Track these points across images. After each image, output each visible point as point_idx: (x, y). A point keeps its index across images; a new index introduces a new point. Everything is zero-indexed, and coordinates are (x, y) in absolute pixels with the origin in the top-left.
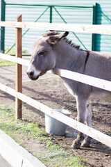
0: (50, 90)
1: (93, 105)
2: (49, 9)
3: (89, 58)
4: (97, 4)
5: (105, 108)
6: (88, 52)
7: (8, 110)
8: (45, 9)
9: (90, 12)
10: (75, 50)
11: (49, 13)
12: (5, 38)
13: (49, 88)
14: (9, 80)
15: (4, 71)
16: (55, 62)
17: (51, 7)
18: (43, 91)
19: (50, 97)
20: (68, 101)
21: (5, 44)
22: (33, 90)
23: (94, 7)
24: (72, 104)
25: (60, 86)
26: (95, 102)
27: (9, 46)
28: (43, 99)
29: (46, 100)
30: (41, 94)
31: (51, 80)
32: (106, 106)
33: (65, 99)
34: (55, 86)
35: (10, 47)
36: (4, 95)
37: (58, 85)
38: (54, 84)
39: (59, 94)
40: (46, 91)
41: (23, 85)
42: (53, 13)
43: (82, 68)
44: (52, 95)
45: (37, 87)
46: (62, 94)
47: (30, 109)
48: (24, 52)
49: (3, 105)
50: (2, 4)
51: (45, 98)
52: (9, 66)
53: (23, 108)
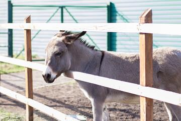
0: (63, 96)
1: (110, 110)
2: (60, 10)
3: (105, 58)
4: (111, 3)
5: (122, 113)
6: (103, 53)
7: (19, 118)
8: (56, 10)
9: (105, 12)
10: (90, 50)
11: (60, 14)
12: (14, 42)
13: (62, 94)
14: (19, 87)
15: (13, 78)
16: (70, 64)
17: (62, 8)
18: (56, 98)
19: (63, 104)
20: (83, 107)
21: (14, 49)
22: (45, 97)
23: (108, 7)
24: (87, 110)
25: (74, 92)
26: (112, 107)
27: (17, 51)
28: (56, 106)
29: (59, 106)
30: (54, 100)
31: (64, 85)
32: (124, 111)
33: (79, 105)
34: (69, 92)
35: (19, 52)
36: (13, 103)
37: (72, 90)
38: (68, 90)
39: (73, 99)
40: (59, 97)
41: (34, 91)
42: (64, 14)
43: (97, 69)
44: (65, 101)
45: (50, 94)
46: (76, 100)
47: (42, 117)
48: (34, 57)
49: (13, 114)
50: (9, 6)
51: (58, 104)
52: (18, 72)
53: (35, 116)
